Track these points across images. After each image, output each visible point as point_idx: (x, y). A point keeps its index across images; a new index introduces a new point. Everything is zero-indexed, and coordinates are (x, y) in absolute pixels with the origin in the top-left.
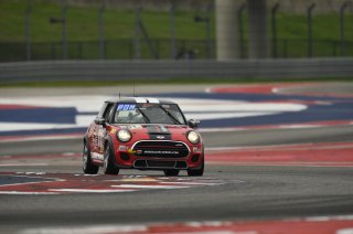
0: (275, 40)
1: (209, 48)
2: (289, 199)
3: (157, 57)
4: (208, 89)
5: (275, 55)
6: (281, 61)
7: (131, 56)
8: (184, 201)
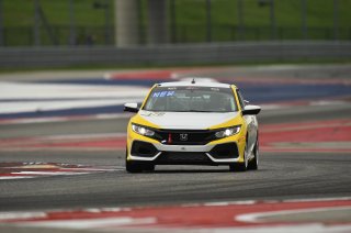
0: (174, 26)
1: (108, 34)
2: (188, 184)
3: (56, 43)
4: (107, 75)
5: (174, 40)
6: (181, 47)
7: (31, 42)
8: (83, 188)
